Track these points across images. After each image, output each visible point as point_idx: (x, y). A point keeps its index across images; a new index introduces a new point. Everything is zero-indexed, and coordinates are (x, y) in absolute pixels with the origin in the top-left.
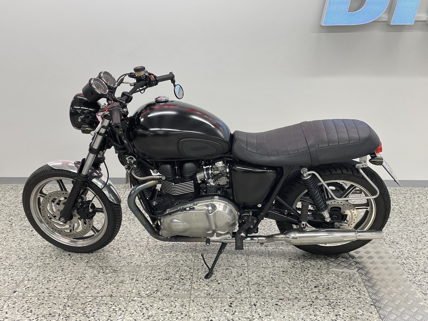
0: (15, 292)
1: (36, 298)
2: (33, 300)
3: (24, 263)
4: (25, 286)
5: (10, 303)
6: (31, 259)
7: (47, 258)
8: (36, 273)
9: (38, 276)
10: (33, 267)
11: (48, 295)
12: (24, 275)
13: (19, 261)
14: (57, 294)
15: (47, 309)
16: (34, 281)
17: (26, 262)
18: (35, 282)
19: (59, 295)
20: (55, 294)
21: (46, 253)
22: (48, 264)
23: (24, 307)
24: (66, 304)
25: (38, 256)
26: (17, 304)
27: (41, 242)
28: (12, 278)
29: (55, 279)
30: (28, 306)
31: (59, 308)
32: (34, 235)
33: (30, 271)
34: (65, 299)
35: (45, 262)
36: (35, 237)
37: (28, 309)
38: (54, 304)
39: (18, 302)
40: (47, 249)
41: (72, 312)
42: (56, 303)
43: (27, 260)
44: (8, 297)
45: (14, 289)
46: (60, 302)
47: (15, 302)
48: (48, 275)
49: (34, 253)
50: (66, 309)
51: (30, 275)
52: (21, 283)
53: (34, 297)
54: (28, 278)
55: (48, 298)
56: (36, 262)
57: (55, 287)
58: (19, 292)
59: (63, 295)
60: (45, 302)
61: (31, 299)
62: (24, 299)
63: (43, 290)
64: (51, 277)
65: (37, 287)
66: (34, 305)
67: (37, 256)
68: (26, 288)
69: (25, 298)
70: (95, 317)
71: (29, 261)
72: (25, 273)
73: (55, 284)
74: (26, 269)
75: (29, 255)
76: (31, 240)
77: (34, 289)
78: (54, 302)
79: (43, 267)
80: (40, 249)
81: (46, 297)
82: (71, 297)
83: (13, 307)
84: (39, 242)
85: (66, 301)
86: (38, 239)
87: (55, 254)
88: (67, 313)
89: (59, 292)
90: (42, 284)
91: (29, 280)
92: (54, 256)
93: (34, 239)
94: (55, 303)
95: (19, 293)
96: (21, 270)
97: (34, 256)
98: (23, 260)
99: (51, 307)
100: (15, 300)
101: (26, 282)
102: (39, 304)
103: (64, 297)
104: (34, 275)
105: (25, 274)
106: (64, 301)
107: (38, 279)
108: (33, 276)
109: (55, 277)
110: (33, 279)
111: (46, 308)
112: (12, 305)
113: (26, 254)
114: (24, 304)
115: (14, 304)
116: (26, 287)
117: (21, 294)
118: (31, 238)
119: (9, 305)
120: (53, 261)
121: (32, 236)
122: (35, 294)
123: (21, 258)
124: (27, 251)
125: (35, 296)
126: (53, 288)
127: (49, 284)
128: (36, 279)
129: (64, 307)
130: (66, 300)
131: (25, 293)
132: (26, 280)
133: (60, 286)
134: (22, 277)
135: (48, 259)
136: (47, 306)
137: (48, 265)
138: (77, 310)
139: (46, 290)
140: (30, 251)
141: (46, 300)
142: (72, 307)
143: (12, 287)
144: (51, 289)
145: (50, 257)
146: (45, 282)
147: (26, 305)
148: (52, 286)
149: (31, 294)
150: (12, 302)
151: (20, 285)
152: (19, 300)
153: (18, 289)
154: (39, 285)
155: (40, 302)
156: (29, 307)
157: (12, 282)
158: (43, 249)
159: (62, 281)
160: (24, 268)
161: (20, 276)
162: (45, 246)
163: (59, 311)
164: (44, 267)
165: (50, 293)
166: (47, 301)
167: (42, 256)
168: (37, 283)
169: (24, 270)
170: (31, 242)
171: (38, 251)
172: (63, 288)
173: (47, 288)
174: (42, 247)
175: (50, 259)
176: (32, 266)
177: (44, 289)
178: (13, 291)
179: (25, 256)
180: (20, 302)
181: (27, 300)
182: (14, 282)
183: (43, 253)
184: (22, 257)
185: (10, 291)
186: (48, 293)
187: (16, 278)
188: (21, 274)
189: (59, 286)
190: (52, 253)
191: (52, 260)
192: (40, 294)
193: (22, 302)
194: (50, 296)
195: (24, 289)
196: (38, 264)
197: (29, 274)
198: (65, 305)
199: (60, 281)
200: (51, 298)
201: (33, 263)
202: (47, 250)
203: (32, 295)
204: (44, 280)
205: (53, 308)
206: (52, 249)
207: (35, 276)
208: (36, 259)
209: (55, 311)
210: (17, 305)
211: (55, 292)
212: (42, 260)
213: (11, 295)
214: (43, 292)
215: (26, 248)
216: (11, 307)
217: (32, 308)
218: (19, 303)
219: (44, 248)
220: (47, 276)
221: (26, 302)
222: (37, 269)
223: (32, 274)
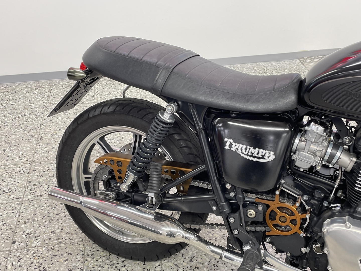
0: (14, 242)
1: (44, 249)
2: (40, 251)
3: (10, 197)
4: (24, 232)
5: (13, 261)
6: (17, 191)
7: (36, 187)
8: (31, 211)
9: (34, 214)
10: (24, 203)
11: (56, 241)
12: (17, 216)
13: (4, 196)
14: (67, 239)
15: (63, 263)
16: (33, 223)
17: (12, 196)
18: (35, 225)
19: (71, 240)
20: (66, 240)
21: (33, 180)
22: (41, 196)
23: (33, 264)
24: (84, 252)
25: (25, 187)
26: (22, 261)
27: (22, 166)
28: (4, 222)
29: (58, 216)
30: (38, 261)
31: (78, 260)
32: (8, 157)
33: (22, 208)
34: (80, 244)
35: (36, 194)
36: (11, 159)
37: (39, 267)
38: (69, 254)
39: (23, 257)
40: (31, 174)
41: (96, 263)
42: (72, 253)
43: (13, 192)
44: (8, 252)
45: (11, 238)
46: (76, 251)
47: (19, 258)
48: (46, 212)
49: (18, 182)
50: (87, 260)
51: (24, 215)
52: (17, 229)
53: (41, 248)
54: (23, 220)
55: (59, 246)
56: (25, 194)
57: (61, 228)
58: (19, 242)
59: (75, 239)
60: (57, 253)
61: (37, 250)
62: (29, 252)
63: (48, 235)
64: (51, 215)
65: (39, 231)
66: (44, 259)
67: (23, 185)
68: (26, 236)
69: (31, 249)
70: (127, 268)
71: (15, 194)
72: (16, 212)
73: (60, 225)
74: (16, 206)
75: (12, 185)
76: (8, 164)
77: (36, 235)
78: (68, 251)
79: (36, 201)
80: (23, 176)
81: (55, 245)
82: (87, 242)
83: (20, 266)
84: (19, 166)
85: (82, 248)
86: (16, 162)
87: (44, 180)
88: (91, 266)
89: (68, 235)
90: (44, 226)
91: (25, 222)
92: (44, 183)
93: (12, 162)
94: (70, 252)
95: (19, 244)
96: (10, 208)
97: (20, 186)
98: (8, 194)
99: (67, 260)
100: (18, 254)
101: (23, 226)
102: (50, 256)
103: (79, 243)
104: (29, 214)
105: (18, 214)
106: (80, 249)
107: (36, 219)
108: (28, 216)
109: (56, 215)
110: (30, 220)
111: (61, 262)
112: (16, 263)
113: (9, 184)
114: (32, 260)
115: (19, 261)
116: (26, 234)
117: (22, 244)
118: (7, 160)
119: (13, 264)
120: (46, 190)
121: (8, 158)
122: (40, 243)
123: (4, 191)
124: (9, 179)
125: (42, 246)
126: (59, 231)
127: (53, 226)
128: (34, 220)
129: (83, 257)
130: (81, 246)
131: (28, 243)
132: (22, 224)
133: (67, 226)
134: (15, 219)
135: (38, 188)
136: (61, 258)
137: (42, 198)
138: (101, 260)
139: (52, 235)
140: (12, 180)
141: (57, 249)
142: (93, 256)
143: (8, 235)
144: (58, 233)
145: (40, 185)
146: (46, 223)
147: (35, 261)
148: (57, 227)
149: (35, 242)
150: (15, 258)
151: (17, 232)
152: (23, 254)
153: (17, 238)
154: (40, 228)
155: (50, 253)
156: (40, 263)
157: (6, 228)
158: (27, 175)
159: (67, 219)
160: (13, 205)
161: (12, 217)
162: (28, 170)
163: (79, 264)
164: (38, 201)
165: (59, 239)
166: (58, 251)
167: (29, 185)
168: (37, 226)
169: (14, 208)
170: (9, 166)
171: (22, 178)
172: (72, 229)
173: (53, 232)
174: (25, 173)
175: (41, 188)
176: (22, 201)
177: (49, 233)
178: (11, 242)
179: (8, 187)
180: (26, 257)
181: (34, 253)
182: (8, 228)
183: (29, 181)
184: (5, 189)
185: (6, 241)
186: (55, 238)
187: (8, 221)
188: (12, 214)
189: (65, 227)
190: (41, 180)
191: (43, 189)
192: (47, 242)
193: (27, 256)
194: (60, 243)
195: (24, 236)
196: (29, 197)
197: (23, 213)
198: (83, 255)
199: (64, 219)
200: (62, 246)
201: (22, 197)
202: (33, 176)
203: (37, 244)
204: (44, 221)
205: (70, 261)
206: (38, 174)
207: (31, 215)
208: (24, 190)
209: (74, 265)
210: (24, 263)
211: (64, 236)
212: (31, 192)
213: (10, 247)
214: (50, 239)
215: (6, 176)
216: (17, 266)
217: (43, 264)
218: (25, 259)
219: (28, 173)
220: (45, 214)
221: (34, 256)
222: (30, 206)
223: (27, 213)
